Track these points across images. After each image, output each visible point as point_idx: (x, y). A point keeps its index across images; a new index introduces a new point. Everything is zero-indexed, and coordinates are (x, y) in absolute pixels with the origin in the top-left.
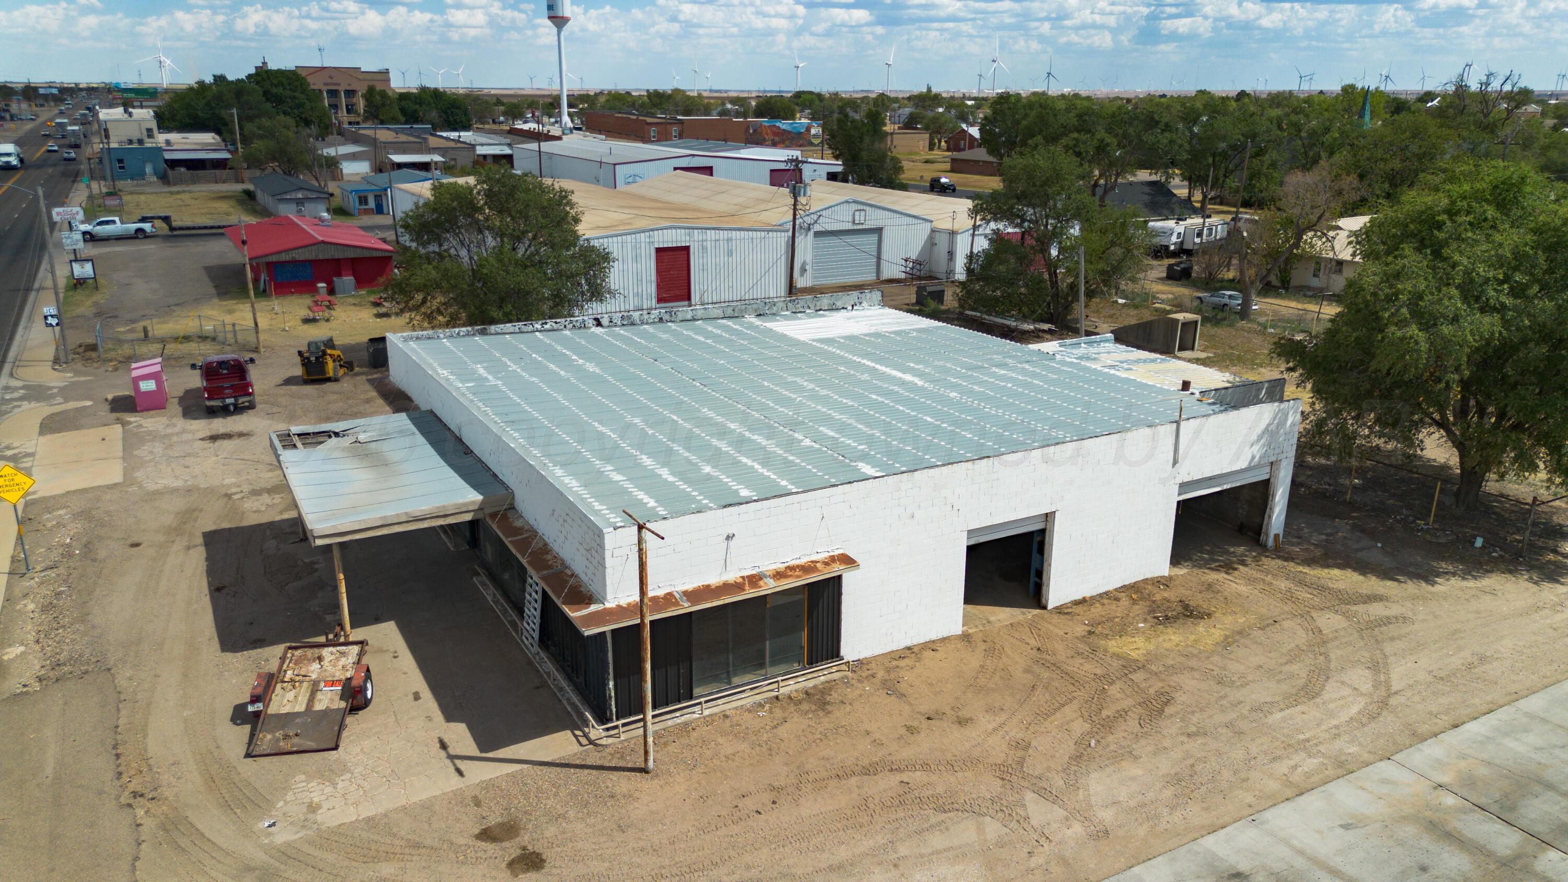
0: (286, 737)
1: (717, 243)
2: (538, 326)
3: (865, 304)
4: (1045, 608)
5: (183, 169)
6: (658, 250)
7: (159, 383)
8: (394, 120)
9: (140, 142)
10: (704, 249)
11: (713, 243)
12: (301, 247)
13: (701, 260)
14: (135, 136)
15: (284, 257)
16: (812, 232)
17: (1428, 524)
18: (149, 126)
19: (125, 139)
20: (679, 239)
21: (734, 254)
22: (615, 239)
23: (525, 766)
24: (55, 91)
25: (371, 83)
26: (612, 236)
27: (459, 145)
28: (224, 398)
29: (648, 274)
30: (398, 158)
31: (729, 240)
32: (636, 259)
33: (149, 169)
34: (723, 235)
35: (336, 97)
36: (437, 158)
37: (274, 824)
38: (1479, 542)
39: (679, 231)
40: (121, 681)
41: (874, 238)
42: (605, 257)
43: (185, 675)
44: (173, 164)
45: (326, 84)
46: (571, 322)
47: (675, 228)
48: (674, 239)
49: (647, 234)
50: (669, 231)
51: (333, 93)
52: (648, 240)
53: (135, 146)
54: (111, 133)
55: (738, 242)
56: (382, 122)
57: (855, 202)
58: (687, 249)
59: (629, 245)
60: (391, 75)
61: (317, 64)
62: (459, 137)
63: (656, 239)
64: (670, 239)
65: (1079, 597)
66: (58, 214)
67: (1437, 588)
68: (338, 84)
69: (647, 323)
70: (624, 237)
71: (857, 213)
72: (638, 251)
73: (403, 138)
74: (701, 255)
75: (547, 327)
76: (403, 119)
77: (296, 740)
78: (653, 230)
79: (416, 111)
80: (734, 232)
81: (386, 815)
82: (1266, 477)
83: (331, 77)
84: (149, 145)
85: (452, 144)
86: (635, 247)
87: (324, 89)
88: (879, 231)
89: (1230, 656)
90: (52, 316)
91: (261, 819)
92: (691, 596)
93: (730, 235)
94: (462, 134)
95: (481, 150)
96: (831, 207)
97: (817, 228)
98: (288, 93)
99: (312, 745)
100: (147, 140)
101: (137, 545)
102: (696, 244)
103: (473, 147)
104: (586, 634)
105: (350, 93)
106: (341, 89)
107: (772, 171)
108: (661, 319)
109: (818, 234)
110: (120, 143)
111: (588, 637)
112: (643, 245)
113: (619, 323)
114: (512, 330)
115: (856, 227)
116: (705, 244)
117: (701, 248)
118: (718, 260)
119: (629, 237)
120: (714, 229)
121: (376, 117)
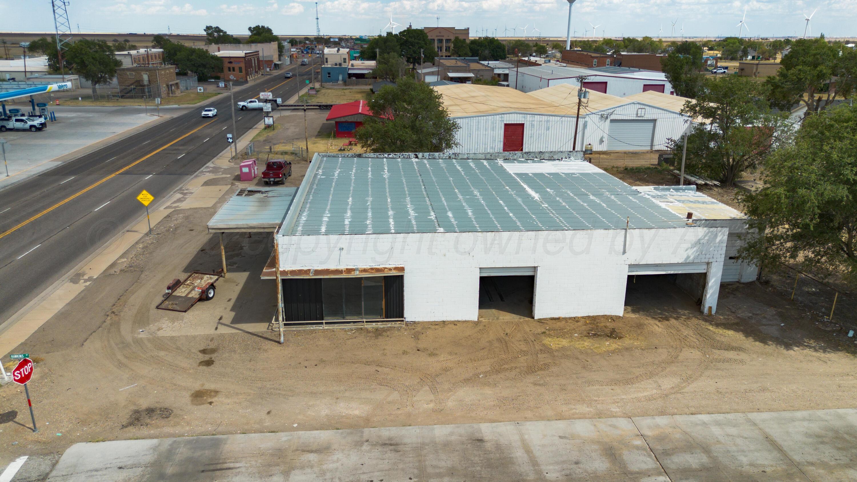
0: (172, 304)
1: (541, 123)
2: (386, 156)
3: (572, 158)
4: (533, 318)
5: (354, 78)
6: (506, 125)
7: (250, 170)
8: (466, 55)
9: (340, 64)
10: (533, 125)
11: (538, 123)
12: (350, 115)
13: (530, 132)
14: (338, 61)
15: (343, 120)
16: (609, 120)
17: (829, 319)
18: (345, 57)
19: (334, 63)
20: (518, 119)
21: (550, 129)
22: (482, 118)
23: (240, 332)
24: (337, 40)
25: (457, 35)
26: (481, 116)
27: (487, 68)
28: (270, 178)
29: (499, 137)
30: (451, 75)
31: (548, 121)
32: (493, 129)
33: (340, 78)
34: (544, 118)
35: (441, 43)
36: (471, 75)
37: (143, 331)
38: (851, 334)
39: (518, 115)
40: (143, 276)
41: (651, 125)
42: (455, 126)
43: (163, 278)
44: (350, 76)
45: (437, 36)
46: (403, 155)
47: (517, 113)
48: (516, 119)
49: (500, 116)
50: (513, 115)
51: (440, 41)
52: (500, 119)
53: (338, 66)
54: (329, 60)
55: (553, 123)
56: (460, 56)
57: (639, 103)
58: (523, 125)
59: (490, 121)
60: (470, 31)
61: (435, 26)
62: (488, 64)
63: (505, 119)
64: (513, 119)
65: (556, 316)
66: (262, 95)
67: (791, 352)
68: (443, 36)
69: (442, 159)
70: (487, 117)
71: (640, 110)
72: (495, 125)
73: (460, 64)
74: (530, 129)
75: (390, 156)
76: (470, 54)
77: (175, 306)
78: (504, 114)
79: (478, 50)
80: (551, 117)
81: (179, 337)
82: (704, 271)
83: (440, 33)
84: (344, 66)
85: (484, 68)
86: (493, 123)
87: (436, 39)
88: (654, 121)
89: (608, 358)
90: (230, 138)
91: (141, 329)
92: (317, 272)
93: (548, 119)
94: (490, 62)
95: (497, 71)
96: (623, 106)
97: (613, 117)
98: (416, 41)
99: (178, 309)
100: (343, 64)
101: (192, 230)
102: (528, 122)
103: (493, 69)
104: (262, 278)
105: (448, 41)
106: (444, 39)
107: (644, 85)
108: (450, 157)
109: (612, 121)
110: (332, 65)
111: (263, 280)
112: (497, 122)
113: (427, 157)
114: (373, 156)
115: (638, 118)
116: (533, 123)
117: (530, 125)
118: (540, 132)
119: (490, 117)
120: (539, 115)
121: (457, 53)
